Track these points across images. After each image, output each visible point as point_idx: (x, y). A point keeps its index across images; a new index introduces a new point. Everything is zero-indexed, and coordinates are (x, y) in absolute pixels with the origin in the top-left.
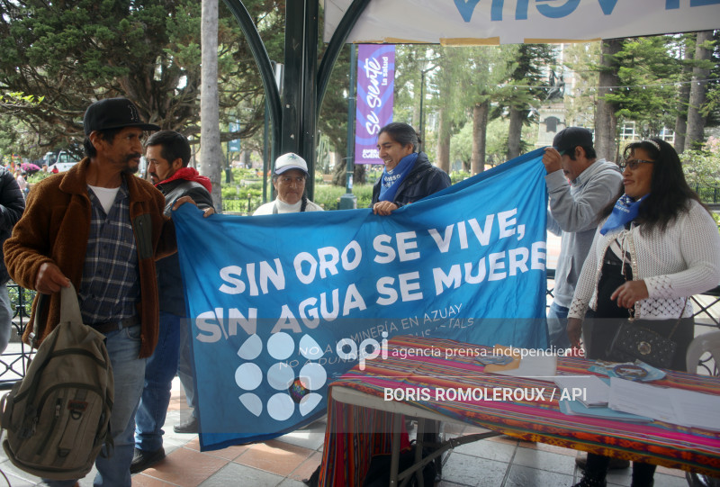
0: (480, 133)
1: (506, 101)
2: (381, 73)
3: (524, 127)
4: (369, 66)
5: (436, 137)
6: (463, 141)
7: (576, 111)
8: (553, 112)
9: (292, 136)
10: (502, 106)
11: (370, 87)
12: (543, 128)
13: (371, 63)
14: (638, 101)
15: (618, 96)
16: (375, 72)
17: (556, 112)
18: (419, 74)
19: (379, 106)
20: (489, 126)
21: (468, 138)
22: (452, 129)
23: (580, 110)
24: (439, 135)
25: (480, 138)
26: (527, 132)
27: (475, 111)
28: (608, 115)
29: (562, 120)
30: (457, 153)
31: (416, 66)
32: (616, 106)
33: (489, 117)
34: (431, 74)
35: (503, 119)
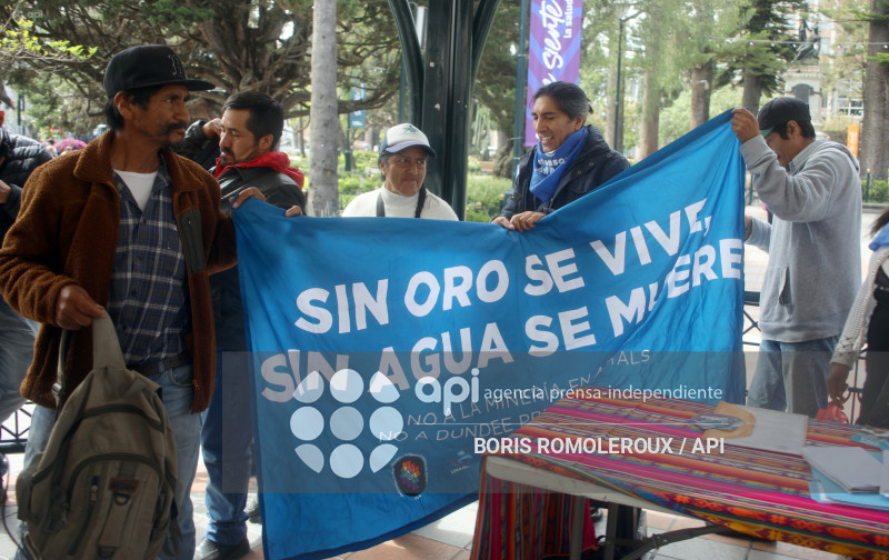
0: (702, 106)
1: (738, 61)
2: (562, 21)
4: (547, 11)
5: (640, 111)
6: (677, 117)
7: (837, 76)
8: (804, 78)
9: (438, 106)
10: (732, 69)
11: (547, 41)
13: (549, 7)
16: (555, 20)
17: (808, 78)
18: (617, 23)
19: (559, 67)
20: (715, 96)
21: (684, 114)
22: (663, 99)
23: (842, 76)
24: (644, 108)
25: (701, 113)
27: (694, 75)
28: (882, 83)
29: (816, 89)
30: (669, 133)
31: (612, 13)
33: (715, 83)
34: (633, 23)
35: (734, 86)
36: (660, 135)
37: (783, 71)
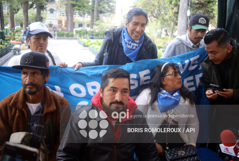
0: (26, 13)
1: (34, 2)
3: (42, 12)
5: (8, 14)
6: (19, 16)
7: (59, 7)
8: (52, 7)
10: (33, 4)
12: (49, 12)
14: (80, 4)
15: (74, 2)
17: (54, 7)
20: (29, 11)
21: (21, 15)
22: (14, 11)
23: (61, 7)
24: (9, 13)
25: (26, 15)
26: (43, 14)
27: (23, 5)
28: (71, 9)
29: (55, 10)
30: (17, 21)
32: (73, 6)
33: (29, 7)
35: (34, 8)
36: (15, 21)
37: (46, 5)
